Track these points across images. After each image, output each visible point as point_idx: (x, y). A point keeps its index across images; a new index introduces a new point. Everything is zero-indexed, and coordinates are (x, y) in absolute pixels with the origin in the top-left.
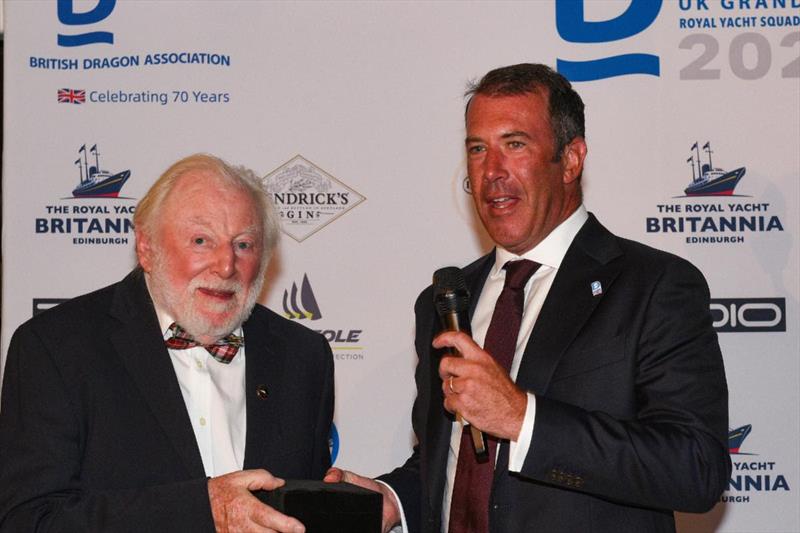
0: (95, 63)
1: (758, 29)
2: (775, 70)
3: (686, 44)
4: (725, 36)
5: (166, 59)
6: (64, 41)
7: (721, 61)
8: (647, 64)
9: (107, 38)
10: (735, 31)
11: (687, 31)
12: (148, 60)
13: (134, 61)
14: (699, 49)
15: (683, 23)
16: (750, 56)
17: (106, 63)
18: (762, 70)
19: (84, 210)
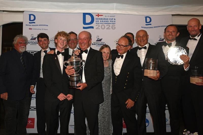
0: (33, 25)
1: (104, 24)
2: (106, 28)
3: (96, 25)
4: (100, 25)
5: (41, 25)
6: (30, 23)
7: (100, 27)
8: (92, 27)
9: (34, 23)
10: (102, 24)
11: (96, 24)
12: (39, 25)
13: (37, 25)
14: (98, 26)
15: (96, 23)
16: (103, 27)
17: (34, 25)
18: (104, 28)
19: (32, 41)
